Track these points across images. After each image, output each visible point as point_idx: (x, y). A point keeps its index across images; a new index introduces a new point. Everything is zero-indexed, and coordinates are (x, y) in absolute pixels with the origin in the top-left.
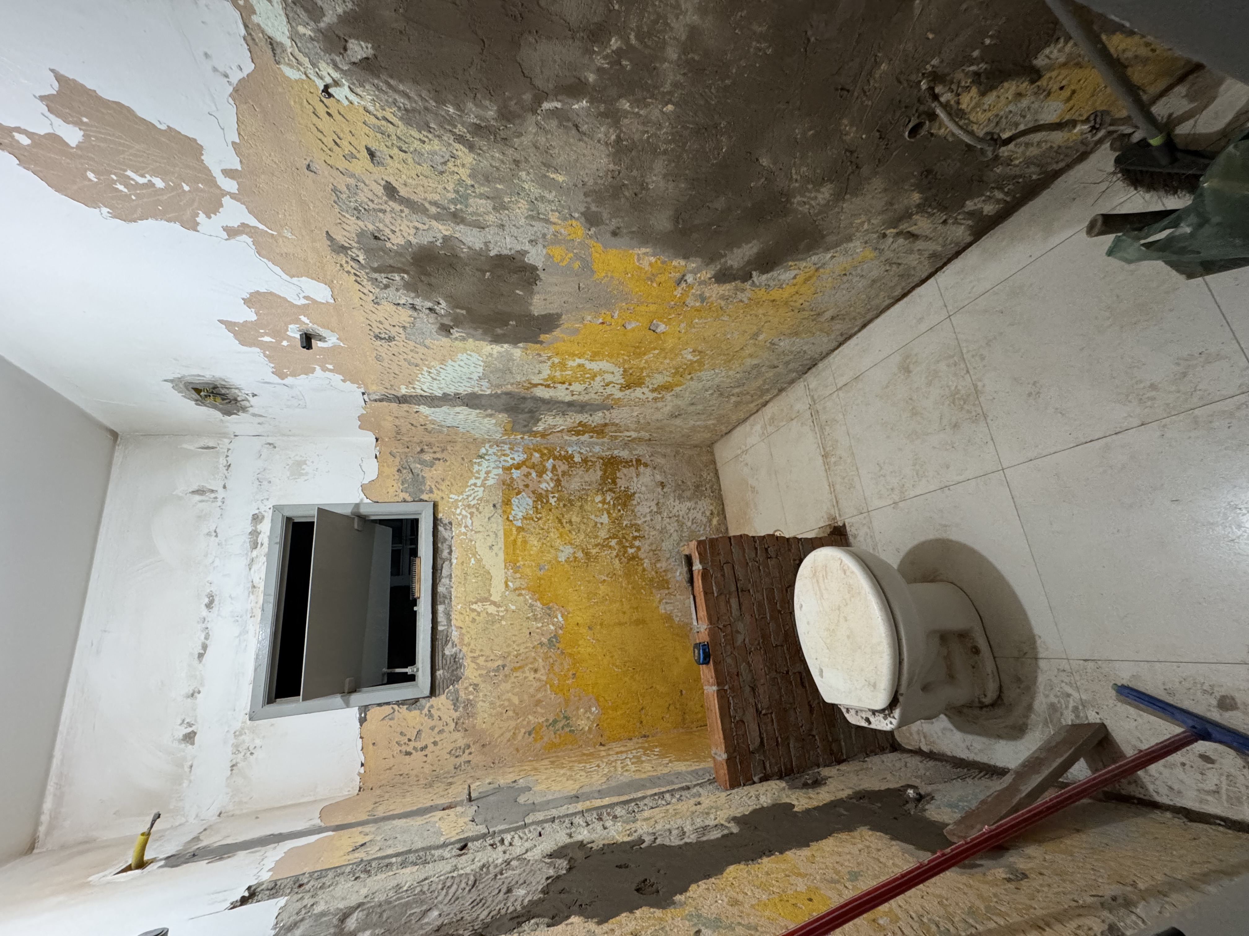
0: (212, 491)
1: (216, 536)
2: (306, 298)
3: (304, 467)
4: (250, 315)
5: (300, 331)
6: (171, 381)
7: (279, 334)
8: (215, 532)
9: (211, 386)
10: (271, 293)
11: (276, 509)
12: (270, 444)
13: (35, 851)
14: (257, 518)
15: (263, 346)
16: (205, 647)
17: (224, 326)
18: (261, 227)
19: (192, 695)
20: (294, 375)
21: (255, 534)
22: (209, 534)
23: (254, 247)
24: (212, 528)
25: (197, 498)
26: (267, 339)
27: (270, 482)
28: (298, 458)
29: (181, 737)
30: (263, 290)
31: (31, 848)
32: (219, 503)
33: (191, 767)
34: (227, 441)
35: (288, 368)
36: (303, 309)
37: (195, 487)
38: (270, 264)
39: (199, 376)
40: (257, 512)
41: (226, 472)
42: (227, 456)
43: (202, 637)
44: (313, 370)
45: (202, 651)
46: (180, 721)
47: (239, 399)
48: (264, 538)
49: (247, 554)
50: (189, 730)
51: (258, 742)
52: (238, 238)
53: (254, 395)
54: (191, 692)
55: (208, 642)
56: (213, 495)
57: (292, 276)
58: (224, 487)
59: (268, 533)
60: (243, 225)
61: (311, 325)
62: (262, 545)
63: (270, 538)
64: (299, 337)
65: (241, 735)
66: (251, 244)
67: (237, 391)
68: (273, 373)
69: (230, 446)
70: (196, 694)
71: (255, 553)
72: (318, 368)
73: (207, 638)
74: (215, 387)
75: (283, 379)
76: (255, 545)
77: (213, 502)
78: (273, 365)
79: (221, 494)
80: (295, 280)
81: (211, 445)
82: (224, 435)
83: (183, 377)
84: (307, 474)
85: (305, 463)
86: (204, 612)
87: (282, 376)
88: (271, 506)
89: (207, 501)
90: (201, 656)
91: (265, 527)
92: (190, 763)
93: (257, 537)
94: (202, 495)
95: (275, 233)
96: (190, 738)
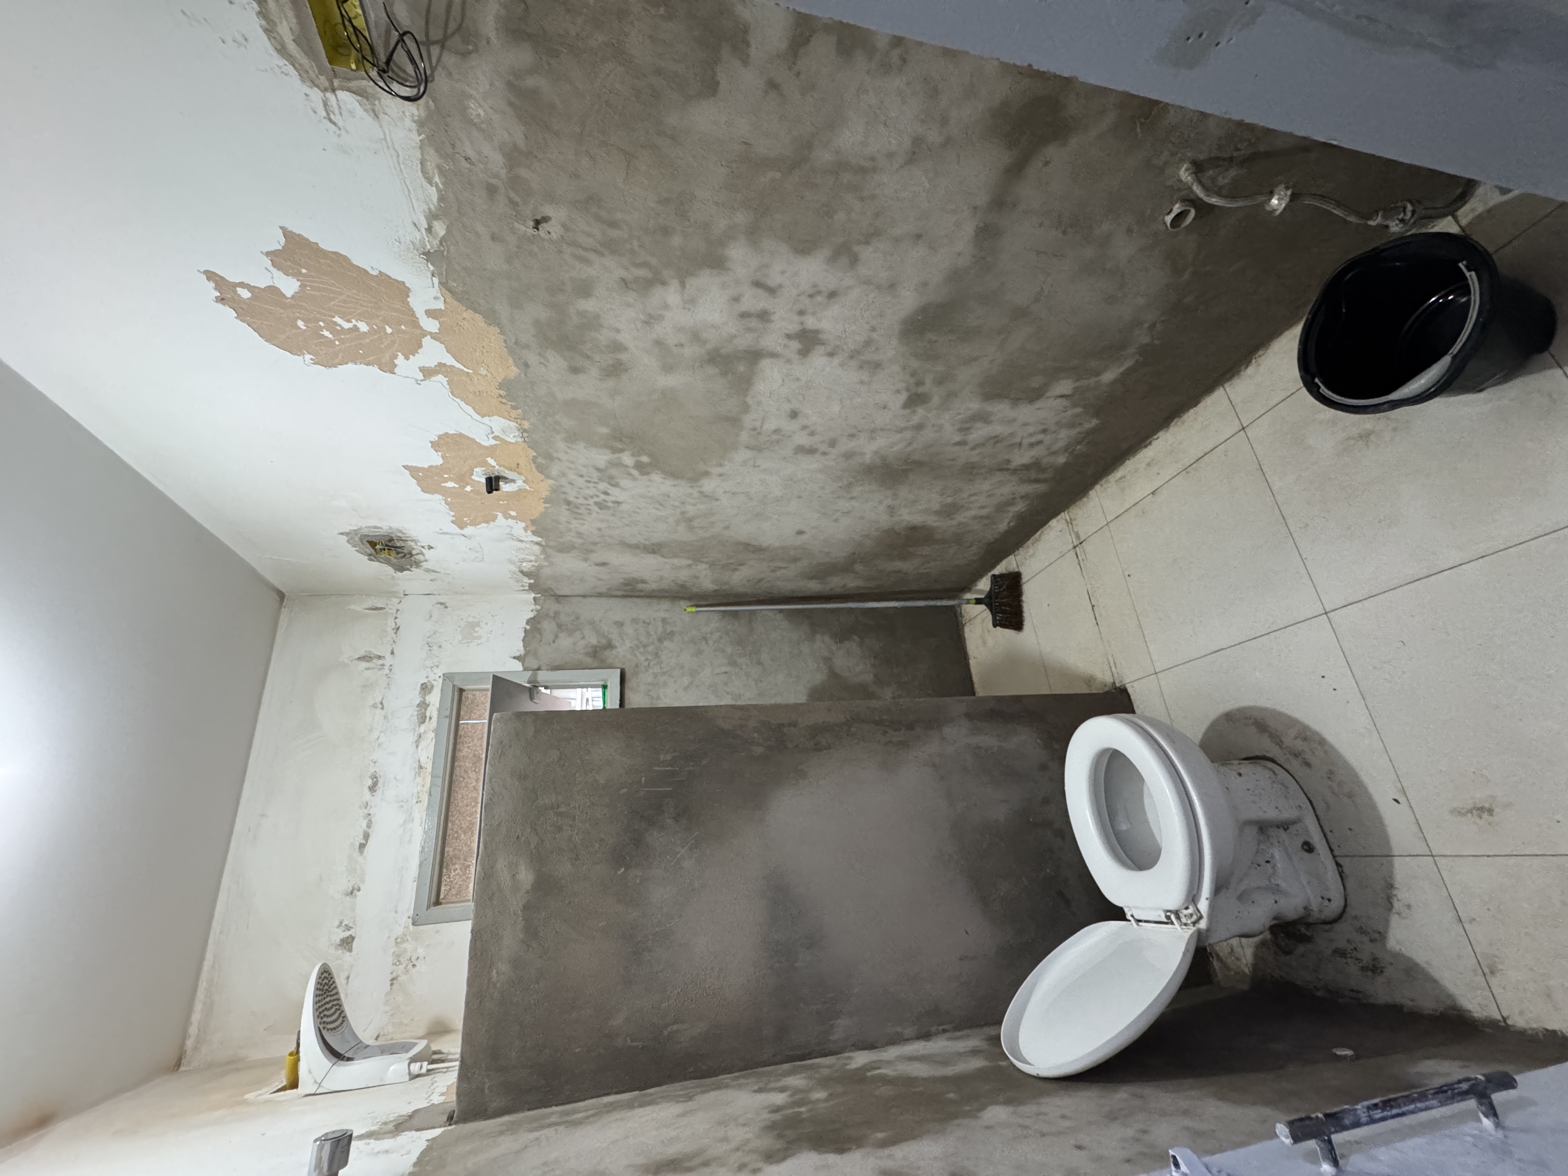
0: (379, 657)
1: (382, 708)
2: (495, 438)
3: (477, 629)
4: (436, 459)
5: (485, 474)
6: (347, 534)
7: (463, 478)
8: (381, 703)
9: (387, 539)
10: (461, 435)
11: (447, 677)
12: (442, 604)
13: (182, 1069)
14: (426, 688)
15: (444, 492)
16: (366, 836)
17: (408, 472)
18: (458, 365)
19: (352, 893)
20: (474, 523)
21: (423, 705)
22: (374, 706)
23: (448, 387)
24: (378, 700)
25: (364, 665)
26: (450, 484)
27: (440, 647)
28: (471, 619)
29: (338, 942)
30: (451, 432)
31: (178, 1064)
32: (386, 671)
33: (348, 978)
34: (396, 601)
35: (469, 517)
36: (491, 451)
37: (362, 653)
38: (463, 404)
39: (376, 527)
40: (426, 681)
41: (394, 635)
42: (396, 618)
43: (364, 824)
44: (494, 518)
45: (363, 841)
46: (337, 923)
47: (414, 552)
48: (433, 711)
49: (414, 729)
50: (347, 934)
51: (421, 952)
52: (433, 379)
53: (430, 548)
54: (351, 889)
55: (370, 831)
56: (380, 662)
57: (483, 416)
58: (392, 653)
59: (437, 705)
60: (440, 364)
61: (497, 467)
63: (439, 710)
64: (484, 481)
65: (403, 941)
66: (445, 384)
67: (412, 544)
68: (452, 522)
69: (399, 607)
70: (355, 892)
71: (423, 728)
72: (500, 515)
73: (369, 826)
74: (391, 540)
75: (462, 528)
76: (423, 719)
77: (380, 669)
78: (453, 514)
79: (388, 660)
80: (486, 420)
81: (379, 605)
82: (392, 594)
83: (361, 529)
84: (479, 638)
85: (478, 624)
86: (367, 795)
87: (461, 525)
88: (441, 674)
89: (373, 668)
90: (362, 846)
91: (434, 699)
92: (346, 974)
93: (426, 710)
94: (368, 661)
95: (471, 371)
96: (347, 943)
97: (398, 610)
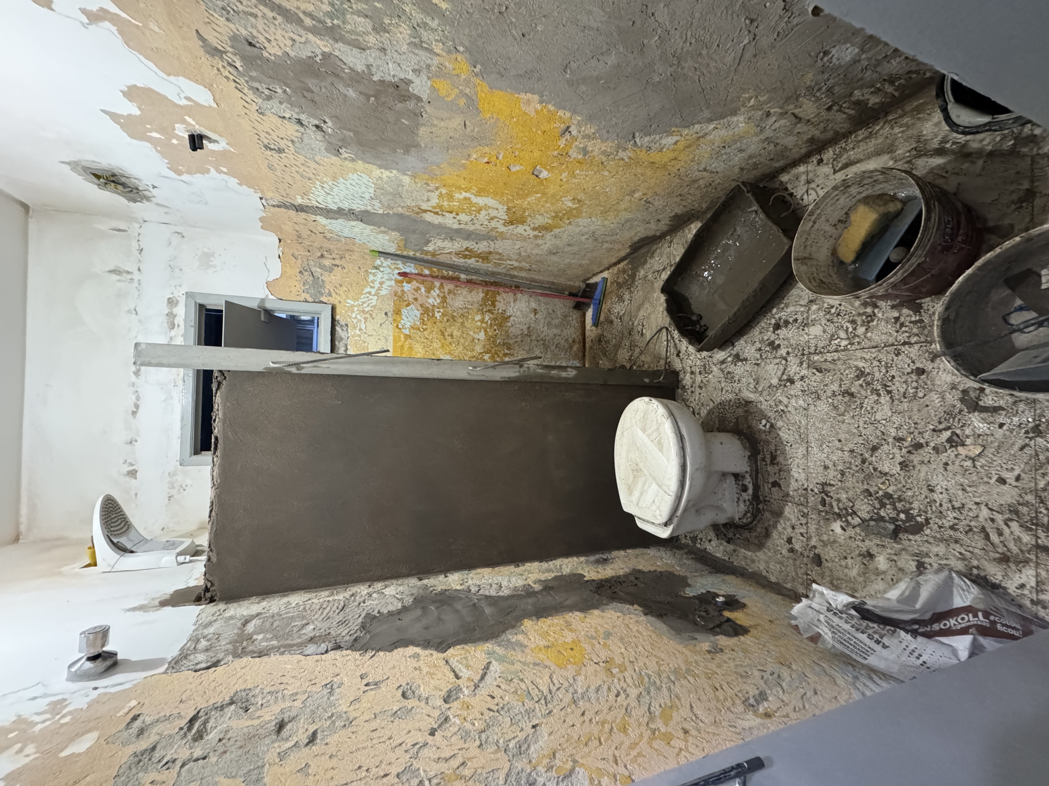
0: (128, 272)
1: (137, 314)
2: (188, 98)
3: (212, 259)
4: (131, 109)
5: (188, 131)
6: (69, 163)
7: (168, 132)
8: (135, 310)
9: (110, 174)
10: (150, 90)
11: (189, 295)
12: (179, 233)
13: (21, 541)
14: (172, 302)
15: (154, 142)
16: (137, 406)
17: (108, 117)
18: (124, 15)
19: (131, 443)
20: (189, 172)
21: (171, 316)
22: (129, 311)
23: (120, 37)
24: (132, 307)
25: (114, 277)
26: (155, 135)
27: (181, 270)
28: (206, 250)
29: (125, 472)
30: (140, 85)
31: (17, 539)
32: (136, 284)
33: (136, 494)
34: (136, 226)
35: (183, 166)
36: (187, 110)
37: (112, 267)
38: (142, 58)
39: (94, 162)
40: (171, 296)
41: (139, 255)
42: (139, 241)
43: (134, 398)
44: (208, 171)
45: (135, 410)
46: (123, 461)
47: (140, 188)
48: (180, 320)
49: (166, 333)
50: (131, 468)
51: (188, 482)
52: (101, 24)
53: (154, 187)
54: (129, 440)
55: (139, 403)
56: (129, 277)
57: (169, 75)
58: (139, 270)
59: (183, 316)
60: (102, 9)
61: (197, 127)
62: (178, 326)
63: (185, 320)
64: (187, 137)
65: (174, 475)
66: (116, 32)
67: (136, 181)
68: (168, 168)
69: (140, 231)
70: (134, 442)
71: (173, 333)
72: (212, 170)
73: (138, 398)
74: (114, 175)
75: (180, 175)
76: (172, 326)
77: (130, 283)
78: (167, 161)
79: (136, 276)
80: (172, 78)
81: (122, 228)
82: (134, 220)
83: (79, 161)
84: (215, 266)
85: (213, 255)
86: (133, 378)
87: (179, 173)
88: (184, 292)
89: (124, 281)
90: (134, 413)
91: (180, 311)
92: (134, 492)
93: (174, 319)
94: (119, 275)
95: (140, 25)
96: (133, 474)
97: (139, 234)
